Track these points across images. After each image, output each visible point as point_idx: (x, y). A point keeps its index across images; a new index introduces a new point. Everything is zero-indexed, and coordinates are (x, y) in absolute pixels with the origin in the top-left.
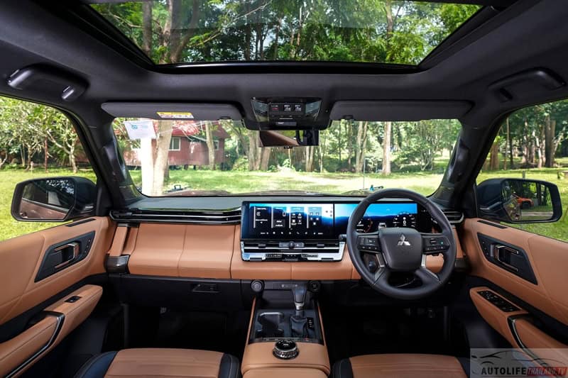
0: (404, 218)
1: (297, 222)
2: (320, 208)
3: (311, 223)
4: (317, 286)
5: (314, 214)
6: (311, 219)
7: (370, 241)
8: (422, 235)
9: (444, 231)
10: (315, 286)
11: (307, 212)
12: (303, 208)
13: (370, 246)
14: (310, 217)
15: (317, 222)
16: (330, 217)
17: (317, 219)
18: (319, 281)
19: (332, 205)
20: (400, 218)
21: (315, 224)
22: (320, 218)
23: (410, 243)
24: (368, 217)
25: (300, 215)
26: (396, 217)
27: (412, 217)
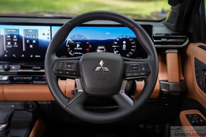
0: (124, 42)
1: (12, 43)
2: (37, 30)
3: (27, 45)
4: (33, 106)
5: (31, 37)
6: (28, 41)
7: (69, 66)
8: (125, 60)
9: (149, 57)
10: (31, 106)
11: (22, 34)
12: (18, 30)
13: (68, 71)
14: (26, 39)
15: (33, 44)
16: (47, 39)
17: (34, 42)
18: (36, 102)
19: (49, 27)
20: (120, 42)
21: (31, 46)
22: (37, 41)
23: (109, 68)
24: (87, 41)
25: (15, 37)
26: (116, 41)
27: (132, 41)
